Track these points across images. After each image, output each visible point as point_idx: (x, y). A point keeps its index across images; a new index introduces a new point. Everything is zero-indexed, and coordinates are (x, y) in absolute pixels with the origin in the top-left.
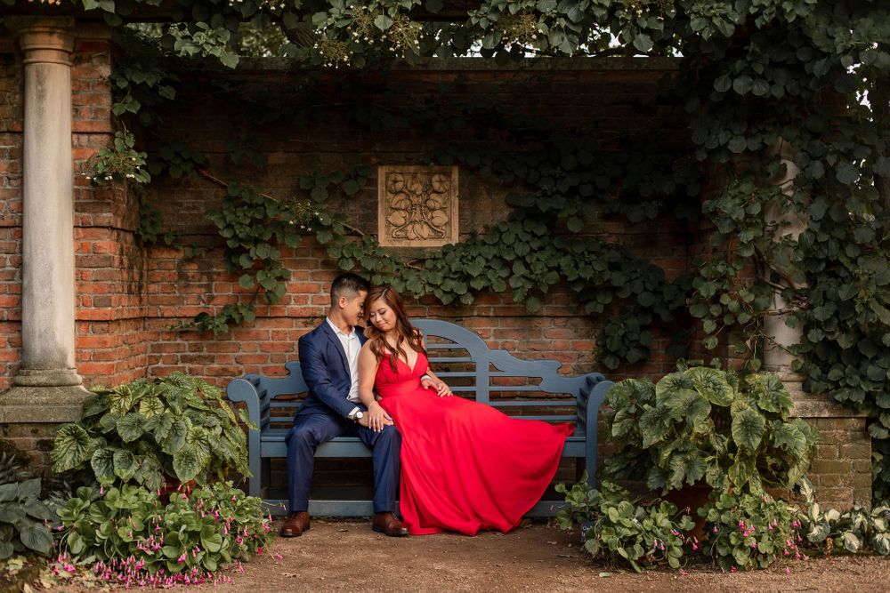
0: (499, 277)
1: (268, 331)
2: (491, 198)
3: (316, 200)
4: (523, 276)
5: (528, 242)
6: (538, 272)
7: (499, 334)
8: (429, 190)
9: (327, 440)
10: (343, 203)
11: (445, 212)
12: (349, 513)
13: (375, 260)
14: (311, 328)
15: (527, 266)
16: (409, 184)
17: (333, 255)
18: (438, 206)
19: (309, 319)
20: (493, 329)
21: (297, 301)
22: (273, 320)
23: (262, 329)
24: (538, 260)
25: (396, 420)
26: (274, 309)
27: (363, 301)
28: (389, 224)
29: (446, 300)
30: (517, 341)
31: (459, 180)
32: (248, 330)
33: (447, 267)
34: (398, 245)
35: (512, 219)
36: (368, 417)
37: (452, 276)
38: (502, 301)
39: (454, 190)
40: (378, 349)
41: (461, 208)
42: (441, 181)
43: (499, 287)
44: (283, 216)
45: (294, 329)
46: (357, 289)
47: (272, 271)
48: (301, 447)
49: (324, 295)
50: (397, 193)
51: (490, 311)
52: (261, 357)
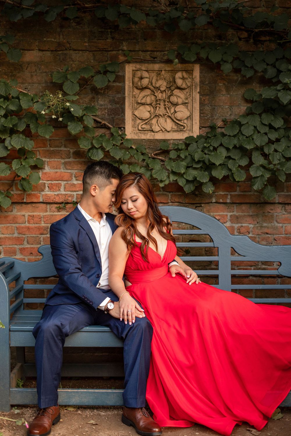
0: (239, 166)
1: (24, 215)
2: (228, 94)
3: (68, 92)
4: (262, 166)
5: (266, 134)
6: (276, 162)
7: (236, 219)
8: (172, 86)
9: (77, 330)
10: (93, 98)
11: (187, 107)
12: (98, 403)
13: (123, 151)
14: (64, 214)
15: (266, 156)
16: (154, 81)
17: (84, 145)
18: (180, 101)
19: (62, 205)
20: (229, 214)
21: (51, 188)
22: (29, 205)
23: (19, 214)
24: (276, 151)
25: (147, 312)
26: (29, 195)
27: (115, 189)
28: (135, 117)
29: (188, 189)
30: (251, 226)
31: (200, 77)
32: (6, 214)
33: (189, 157)
34: (143, 137)
35: (249, 113)
36: (120, 308)
37: (195, 166)
38: (238, 188)
39: (196, 87)
40: (129, 237)
41: (202, 104)
42: (183, 78)
43: (240, 177)
44: (36, 107)
45: (48, 213)
46: (109, 177)
47: (27, 160)
48: (48, 341)
49: (75, 182)
50: (142, 89)
51: (227, 198)
52: (18, 239)
